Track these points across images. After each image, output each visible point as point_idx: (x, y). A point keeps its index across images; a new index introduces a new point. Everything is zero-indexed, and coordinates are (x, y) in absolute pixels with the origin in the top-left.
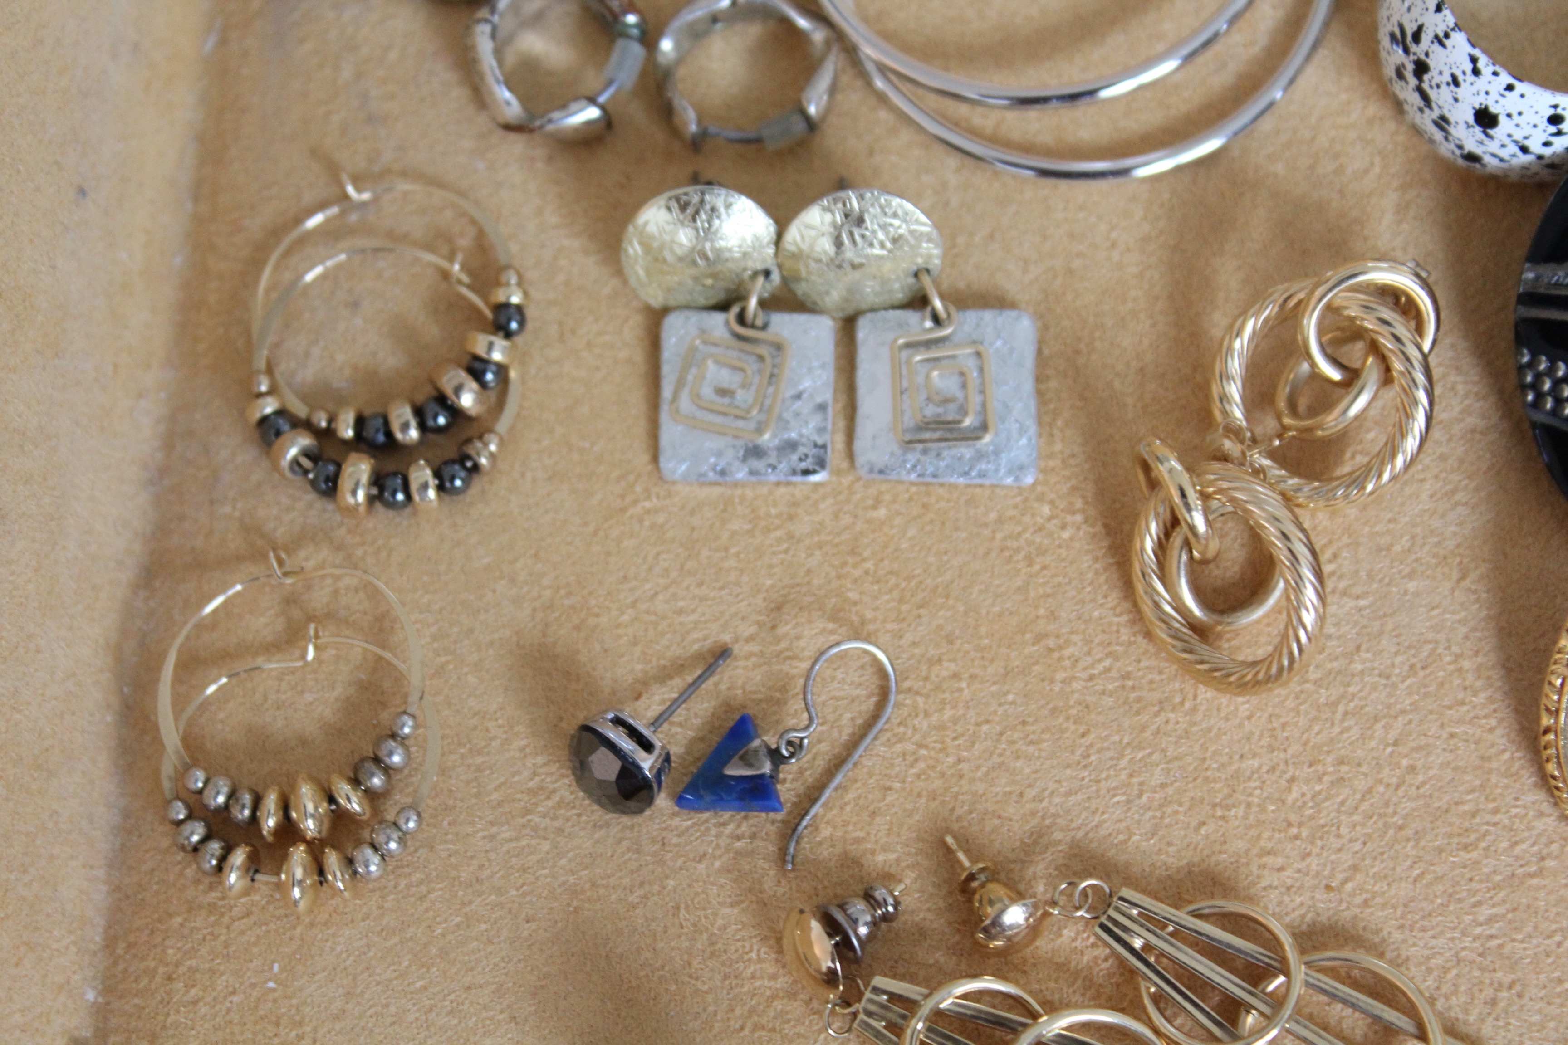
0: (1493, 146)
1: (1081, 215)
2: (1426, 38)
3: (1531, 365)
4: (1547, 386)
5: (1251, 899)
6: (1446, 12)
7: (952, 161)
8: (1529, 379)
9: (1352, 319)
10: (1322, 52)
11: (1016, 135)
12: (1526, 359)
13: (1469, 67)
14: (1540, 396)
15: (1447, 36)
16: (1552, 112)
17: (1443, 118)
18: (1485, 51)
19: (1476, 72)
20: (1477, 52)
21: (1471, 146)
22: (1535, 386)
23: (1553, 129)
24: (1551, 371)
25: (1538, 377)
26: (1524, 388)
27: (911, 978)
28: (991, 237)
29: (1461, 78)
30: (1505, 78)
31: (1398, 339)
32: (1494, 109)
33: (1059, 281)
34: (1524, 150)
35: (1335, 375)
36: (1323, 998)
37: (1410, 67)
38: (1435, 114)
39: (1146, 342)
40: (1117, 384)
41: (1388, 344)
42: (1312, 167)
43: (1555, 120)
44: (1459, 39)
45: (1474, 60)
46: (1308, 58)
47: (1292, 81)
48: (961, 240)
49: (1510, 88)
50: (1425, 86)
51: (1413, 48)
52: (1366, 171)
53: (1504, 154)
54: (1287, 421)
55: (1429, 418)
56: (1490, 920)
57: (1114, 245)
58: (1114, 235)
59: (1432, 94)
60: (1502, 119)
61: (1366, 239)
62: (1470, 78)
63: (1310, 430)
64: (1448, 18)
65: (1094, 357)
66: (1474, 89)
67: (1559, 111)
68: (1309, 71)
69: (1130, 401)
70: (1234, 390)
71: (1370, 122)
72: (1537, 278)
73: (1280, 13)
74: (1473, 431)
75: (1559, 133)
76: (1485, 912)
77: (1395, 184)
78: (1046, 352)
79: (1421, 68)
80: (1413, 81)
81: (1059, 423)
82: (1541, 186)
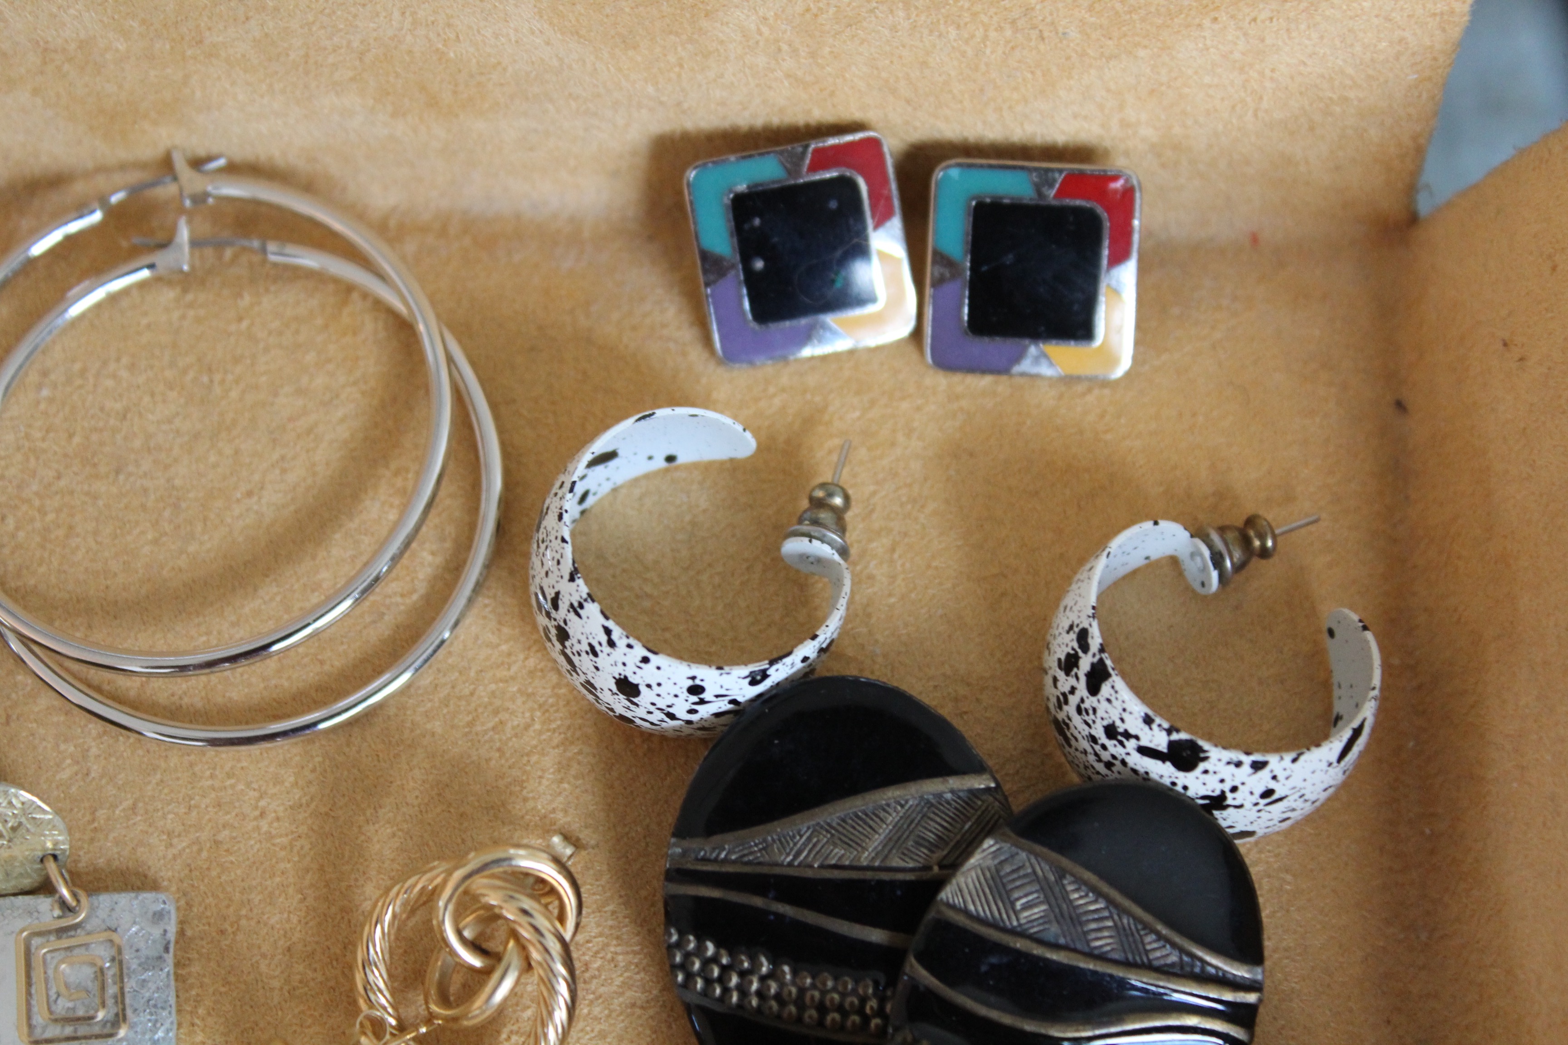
0: (641, 712)
1: (229, 782)
2: (564, 605)
3: (679, 945)
4: (697, 965)
6: (580, 582)
7: (95, 727)
8: (678, 959)
9: (492, 907)
10: (481, 601)
11: (162, 698)
12: (675, 938)
13: (604, 638)
14: (690, 977)
15: (581, 606)
16: (690, 683)
17: (588, 682)
18: (618, 623)
19: (612, 644)
20: (610, 624)
21: (620, 710)
22: (684, 967)
23: (695, 699)
24: (700, 950)
25: (687, 956)
26: (674, 967)
28: (134, 808)
29: (598, 648)
30: (640, 651)
31: (536, 930)
32: (633, 679)
33: (204, 854)
34: (672, 716)
35: (476, 962)
37: (553, 631)
38: (582, 678)
39: (294, 919)
40: (263, 967)
41: (526, 933)
42: (470, 724)
43: (696, 690)
44: (592, 610)
45: (608, 632)
46: (470, 601)
47: (456, 624)
48: (101, 814)
49: (645, 660)
50: (568, 651)
51: (554, 614)
52: (527, 727)
53: (653, 718)
54: (434, 1008)
55: (571, 1010)
57: (262, 814)
58: (262, 803)
59: (575, 659)
60: (642, 688)
61: (525, 800)
62: (606, 649)
63: (455, 1019)
64: (581, 588)
65: (240, 937)
66: (611, 660)
67: (698, 682)
68: (468, 621)
69: (276, 984)
70: (378, 978)
71: (531, 673)
72: (684, 854)
74: (633, 1005)
75: (702, 702)
77: (557, 739)
78: (189, 933)
79: (563, 635)
80: (558, 646)
81: (201, 1011)
82: (705, 741)
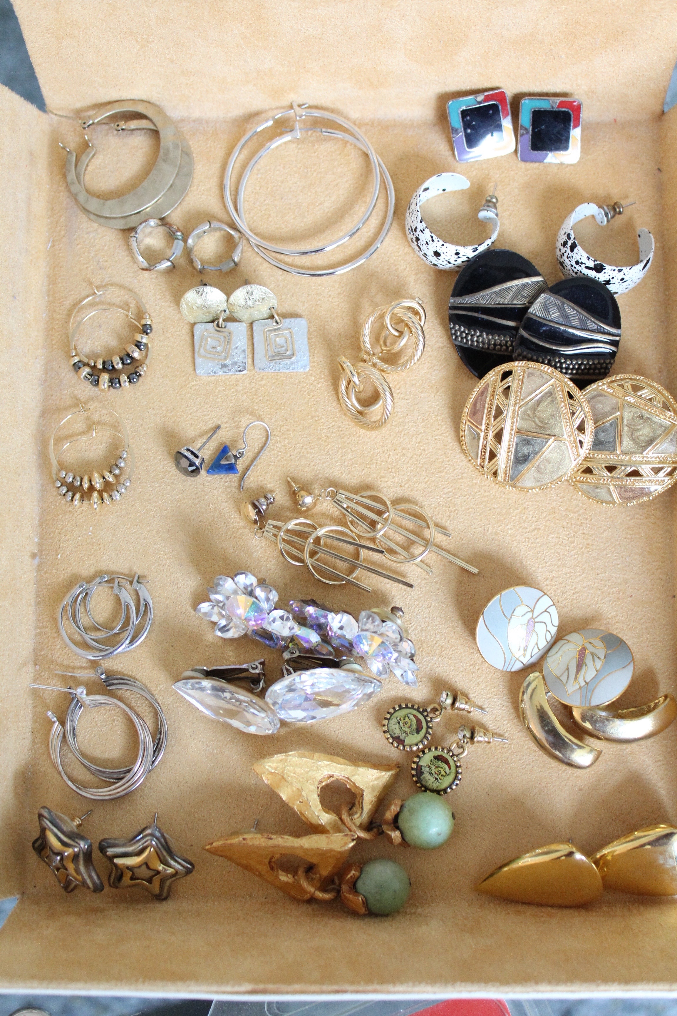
0: (440, 262)
1: (320, 287)
2: (418, 230)
3: (453, 328)
4: (459, 334)
5: (378, 491)
6: (423, 223)
7: (280, 272)
8: (453, 332)
9: (400, 317)
10: (390, 233)
11: (299, 263)
12: (452, 326)
13: (431, 239)
14: (457, 337)
15: (424, 230)
16: (456, 252)
17: (425, 254)
18: (434, 234)
19: (433, 241)
20: (432, 235)
21: (434, 262)
22: (455, 334)
23: (457, 256)
24: (460, 329)
25: (456, 331)
26: (452, 334)
27: (280, 520)
28: (292, 295)
29: (429, 242)
30: (441, 242)
31: (413, 322)
32: (439, 251)
33: (313, 308)
34: (449, 263)
35: (397, 334)
36: (400, 519)
37: (415, 239)
38: (423, 253)
39: (341, 325)
40: (333, 339)
41: (410, 324)
42: (389, 269)
43: (457, 254)
44: (427, 231)
45: (432, 237)
46: (386, 234)
47: (382, 241)
48: (283, 297)
49: (443, 245)
50: (419, 245)
51: (415, 233)
52: (405, 270)
53: (443, 264)
54: (383, 348)
55: (424, 346)
56: (448, 493)
57: (330, 296)
58: (330, 293)
59: (421, 247)
60: (441, 254)
61: (405, 290)
62: (431, 242)
63: (389, 350)
64: (423, 225)
65: (325, 331)
66: (432, 246)
67: (458, 251)
68: (386, 239)
69: (337, 344)
70: (367, 339)
71: (406, 254)
72: (454, 301)
73: (377, 222)
74: (439, 348)
75: (459, 257)
76: (446, 490)
77: (414, 273)
78: (311, 330)
79: (418, 239)
80: (416, 243)
81: (316, 352)
82: (457, 272)
